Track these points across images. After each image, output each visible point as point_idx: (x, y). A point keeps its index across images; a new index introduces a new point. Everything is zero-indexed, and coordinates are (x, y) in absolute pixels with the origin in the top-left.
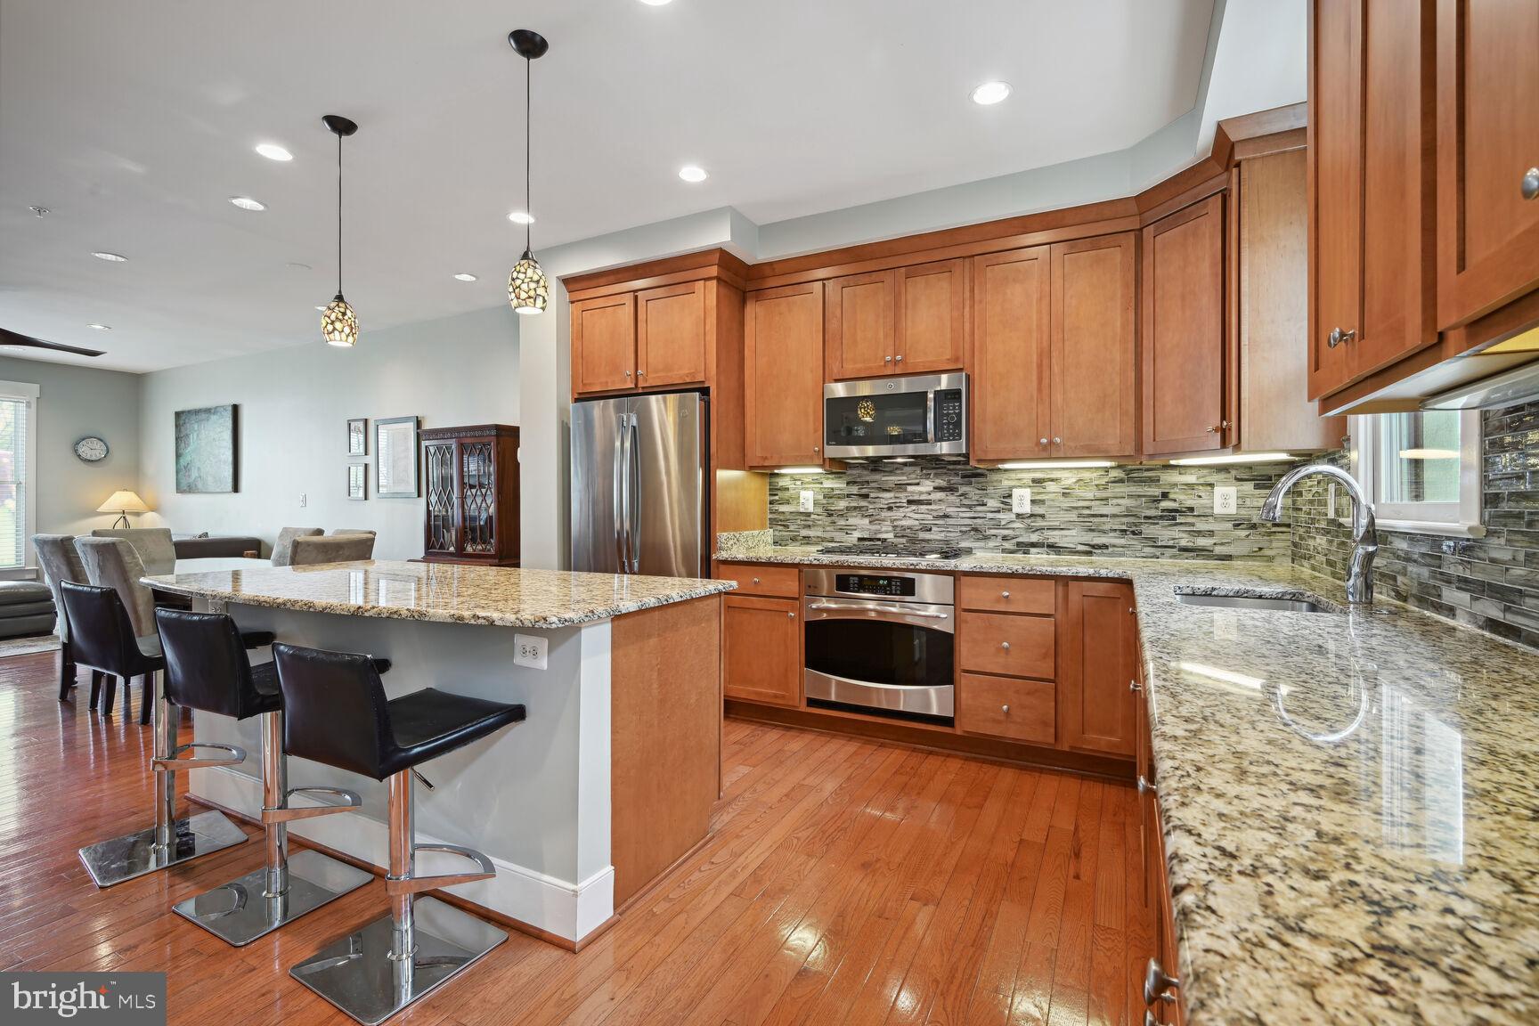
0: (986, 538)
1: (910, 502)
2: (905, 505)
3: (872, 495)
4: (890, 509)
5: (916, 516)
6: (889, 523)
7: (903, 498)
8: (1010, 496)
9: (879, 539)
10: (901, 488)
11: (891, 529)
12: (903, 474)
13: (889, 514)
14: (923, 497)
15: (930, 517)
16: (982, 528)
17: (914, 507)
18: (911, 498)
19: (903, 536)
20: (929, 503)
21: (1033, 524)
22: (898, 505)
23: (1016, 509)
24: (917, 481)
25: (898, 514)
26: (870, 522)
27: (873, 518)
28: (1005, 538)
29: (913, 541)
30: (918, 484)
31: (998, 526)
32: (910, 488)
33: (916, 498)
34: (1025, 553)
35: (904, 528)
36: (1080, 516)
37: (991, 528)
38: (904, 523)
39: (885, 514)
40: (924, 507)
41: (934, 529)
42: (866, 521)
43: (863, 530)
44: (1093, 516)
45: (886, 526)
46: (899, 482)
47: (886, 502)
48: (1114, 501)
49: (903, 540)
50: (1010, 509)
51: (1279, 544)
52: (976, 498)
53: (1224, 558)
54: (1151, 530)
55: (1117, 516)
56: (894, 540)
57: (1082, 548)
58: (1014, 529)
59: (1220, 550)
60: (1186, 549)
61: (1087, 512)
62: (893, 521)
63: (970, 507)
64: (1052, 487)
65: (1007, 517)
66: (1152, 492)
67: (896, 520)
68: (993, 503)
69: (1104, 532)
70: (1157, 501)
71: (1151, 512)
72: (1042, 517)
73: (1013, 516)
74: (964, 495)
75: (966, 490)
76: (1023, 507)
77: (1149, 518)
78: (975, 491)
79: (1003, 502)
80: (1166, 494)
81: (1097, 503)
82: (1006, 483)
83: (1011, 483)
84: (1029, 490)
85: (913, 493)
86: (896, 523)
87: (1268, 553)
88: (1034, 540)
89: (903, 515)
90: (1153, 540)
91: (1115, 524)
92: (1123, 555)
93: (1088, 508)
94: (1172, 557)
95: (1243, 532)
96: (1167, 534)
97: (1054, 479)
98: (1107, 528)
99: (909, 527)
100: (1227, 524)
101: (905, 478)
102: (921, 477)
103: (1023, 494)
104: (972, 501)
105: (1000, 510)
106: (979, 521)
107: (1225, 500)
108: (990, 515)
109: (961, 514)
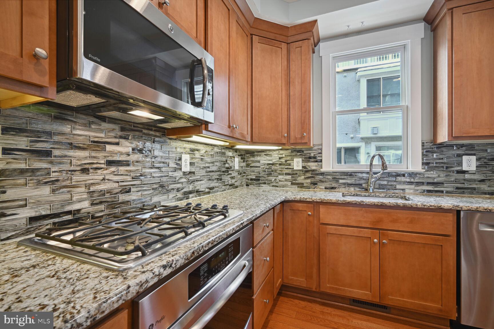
0: (169, 191)
1: (110, 163)
2: (103, 166)
3: (56, 152)
4: (85, 171)
5: (116, 178)
6: (83, 189)
7: (101, 158)
8: (180, 159)
9: (69, 213)
10: (98, 146)
11: (85, 196)
12: (101, 131)
13: (84, 177)
14: (123, 158)
15: (129, 178)
16: (165, 184)
17: (113, 169)
18: (110, 159)
19: (101, 203)
20: (127, 164)
21: (190, 179)
22: (95, 166)
23: (184, 169)
24: (117, 140)
25: (96, 177)
26: (53, 191)
27: (58, 184)
28: (178, 190)
29: (112, 205)
30: (117, 144)
31: (175, 182)
32: (109, 148)
33: (117, 158)
34: (187, 199)
35: (103, 193)
36: (207, 172)
37: (171, 184)
38: (103, 187)
39: (78, 177)
40: (122, 169)
41: (132, 190)
42: (46, 190)
43: (38, 203)
44: (210, 172)
45: (80, 193)
46: (96, 140)
47: (79, 163)
48: (215, 164)
49: (102, 207)
50: (181, 169)
51: (244, 180)
52: (163, 160)
53: (237, 187)
54: (223, 177)
55: (216, 171)
56: (92, 209)
57: (207, 190)
58: (182, 183)
59: (236, 184)
60: (230, 185)
61: (208, 170)
62: (88, 186)
63: (158, 168)
64: (197, 155)
65: (179, 174)
66: (224, 159)
67: (92, 184)
68: (172, 165)
69: (213, 180)
70: (225, 164)
71: (224, 169)
72: (194, 173)
73: (182, 174)
74: (155, 157)
75: (156, 153)
76: (186, 168)
77: (223, 172)
78: (161, 154)
79: (177, 164)
80: (226, 160)
81: (211, 165)
82: (179, 150)
83: (182, 150)
84: (188, 155)
85: (112, 153)
86: (92, 189)
87: (243, 183)
88: (191, 189)
89: (101, 177)
90: (224, 182)
91: (215, 176)
92: (218, 191)
93: (209, 167)
94: (228, 189)
95: (239, 176)
96: (227, 179)
97: (198, 150)
98: (213, 178)
99: (109, 192)
100: (237, 174)
101: (103, 135)
102: (121, 137)
103: (186, 158)
104: (160, 162)
105: (175, 170)
106: (164, 179)
107: (237, 163)
108: (170, 174)
109: (154, 175)
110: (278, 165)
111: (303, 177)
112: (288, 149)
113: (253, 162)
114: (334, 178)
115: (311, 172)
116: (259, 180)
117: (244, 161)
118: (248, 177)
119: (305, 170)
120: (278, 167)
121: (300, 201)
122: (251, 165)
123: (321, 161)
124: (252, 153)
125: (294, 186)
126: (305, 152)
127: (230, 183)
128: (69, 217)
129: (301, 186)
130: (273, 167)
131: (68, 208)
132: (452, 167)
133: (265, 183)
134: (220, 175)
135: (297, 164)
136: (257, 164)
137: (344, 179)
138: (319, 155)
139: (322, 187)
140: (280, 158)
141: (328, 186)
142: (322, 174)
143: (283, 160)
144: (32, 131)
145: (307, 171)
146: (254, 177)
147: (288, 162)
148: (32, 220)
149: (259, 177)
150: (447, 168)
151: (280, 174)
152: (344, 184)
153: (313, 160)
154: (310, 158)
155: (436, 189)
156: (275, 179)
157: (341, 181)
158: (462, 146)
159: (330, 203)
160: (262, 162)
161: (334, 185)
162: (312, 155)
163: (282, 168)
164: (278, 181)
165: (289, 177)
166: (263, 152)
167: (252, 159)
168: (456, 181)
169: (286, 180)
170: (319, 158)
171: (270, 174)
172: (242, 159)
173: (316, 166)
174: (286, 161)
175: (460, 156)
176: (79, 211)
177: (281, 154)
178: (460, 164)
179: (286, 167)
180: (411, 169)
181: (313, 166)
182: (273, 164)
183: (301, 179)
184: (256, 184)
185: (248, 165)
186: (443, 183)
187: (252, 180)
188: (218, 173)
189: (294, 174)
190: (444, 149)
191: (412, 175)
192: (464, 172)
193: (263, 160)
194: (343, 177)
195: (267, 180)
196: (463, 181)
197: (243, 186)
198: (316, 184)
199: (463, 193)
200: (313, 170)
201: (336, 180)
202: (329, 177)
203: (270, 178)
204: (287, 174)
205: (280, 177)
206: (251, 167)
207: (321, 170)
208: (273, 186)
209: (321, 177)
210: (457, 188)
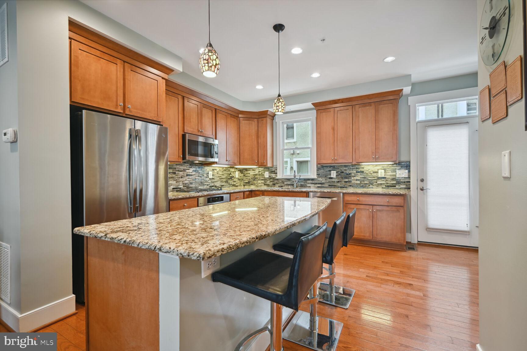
1: (187, 175)
3: (177, 173)
4: (182, 177)
5: (189, 180)
6: (181, 182)
7: (185, 174)
8: (208, 173)
9: (179, 188)
10: (184, 171)
11: (182, 184)
12: (185, 166)
13: (181, 179)
15: (192, 180)
16: (203, 183)
17: (188, 177)
19: (185, 186)
20: (191, 175)
21: (212, 181)
22: (184, 176)
23: (209, 177)
26: (176, 182)
28: (208, 185)
29: (188, 188)
30: (189, 169)
31: (206, 182)
35: (186, 184)
40: (190, 177)
41: (193, 184)
42: (175, 182)
44: (222, 178)
46: (184, 169)
47: (181, 175)
48: (224, 175)
49: (185, 188)
50: (208, 177)
51: (242, 183)
52: (202, 174)
53: (237, 186)
54: (229, 181)
55: (225, 178)
56: (183, 188)
57: (220, 186)
58: (209, 182)
59: (237, 185)
60: (233, 185)
61: (221, 177)
62: (182, 182)
63: (201, 177)
64: (215, 171)
65: (208, 179)
66: (229, 173)
67: (183, 181)
68: (205, 176)
69: (223, 182)
70: (230, 175)
71: (229, 177)
72: (214, 179)
73: (209, 179)
74: (199, 173)
75: (200, 172)
76: (211, 177)
77: (229, 178)
78: (202, 172)
79: (207, 175)
80: (231, 173)
81: (222, 175)
82: (208, 170)
83: (209, 170)
84: (212, 172)
85: (188, 172)
86: (184, 182)
87: (241, 185)
88: (213, 185)
89: (185, 179)
90: (229, 183)
91: (224, 180)
92: (226, 187)
93: (221, 176)
94: (232, 187)
95: (239, 181)
96: (231, 182)
97: (215, 170)
98: (223, 181)
99: (187, 183)
100: (237, 180)
101: (186, 167)
102: (190, 167)
103: (211, 173)
104: (201, 175)
105: (206, 177)
106: (202, 181)
107: (237, 174)
108: (205, 179)
109: (199, 179)
110: (258, 175)
111: (269, 181)
112: (262, 167)
113: (247, 174)
114: (282, 182)
115: (272, 179)
116: (249, 183)
117: (242, 173)
118: (244, 182)
119: (270, 178)
120: (258, 176)
121: (258, 191)
122: (246, 175)
123: (277, 173)
124: (246, 170)
125: (265, 186)
126: (270, 169)
127: (233, 184)
128: (179, 189)
129: (268, 185)
130: (256, 176)
131: (179, 187)
132: (328, 176)
133: (252, 185)
134: (226, 180)
135: (267, 175)
136: (249, 175)
137: (286, 182)
138: (276, 170)
139: (277, 186)
140: (259, 172)
141: (280, 185)
142: (277, 180)
143: (260, 173)
144: (173, 168)
145: (271, 178)
146: (247, 182)
147: (263, 174)
148: (173, 189)
149: (250, 181)
150: (326, 176)
151: (259, 180)
152: (286, 184)
153: (273, 173)
154: (272, 171)
155: (322, 186)
156: (257, 182)
157: (285, 183)
158: (331, 166)
159: (268, 191)
160: (251, 174)
161: (282, 185)
162: (273, 170)
163: (260, 177)
164: (258, 183)
165: (263, 181)
166: (251, 169)
167: (246, 172)
168: (329, 182)
169: (262, 183)
170: (276, 172)
171: (254, 180)
172: (240, 172)
173: (275, 176)
174: (262, 173)
175: (330, 171)
176: (181, 188)
177: (259, 170)
178: (330, 175)
179: (262, 176)
180: (312, 177)
181: (273, 175)
182: (256, 175)
183: (268, 182)
184: (248, 185)
185: (244, 175)
186: (324, 183)
187: (246, 183)
188: (226, 179)
189: (265, 180)
190: (324, 168)
191: (313, 180)
192: (332, 178)
193: (251, 173)
194: (286, 181)
195: (253, 183)
196: (331, 182)
197: (241, 186)
198: (275, 185)
199: (331, 187)
200: (273, 178)
201: (283, 182)
202: (280, 181)
203: (255, 182)
204: (262, 180)
205: (259, 181)
206: (246, 176)
207: (276, 178)
208: (256, 186)
209: (277, 181)
210: (329, 185)
